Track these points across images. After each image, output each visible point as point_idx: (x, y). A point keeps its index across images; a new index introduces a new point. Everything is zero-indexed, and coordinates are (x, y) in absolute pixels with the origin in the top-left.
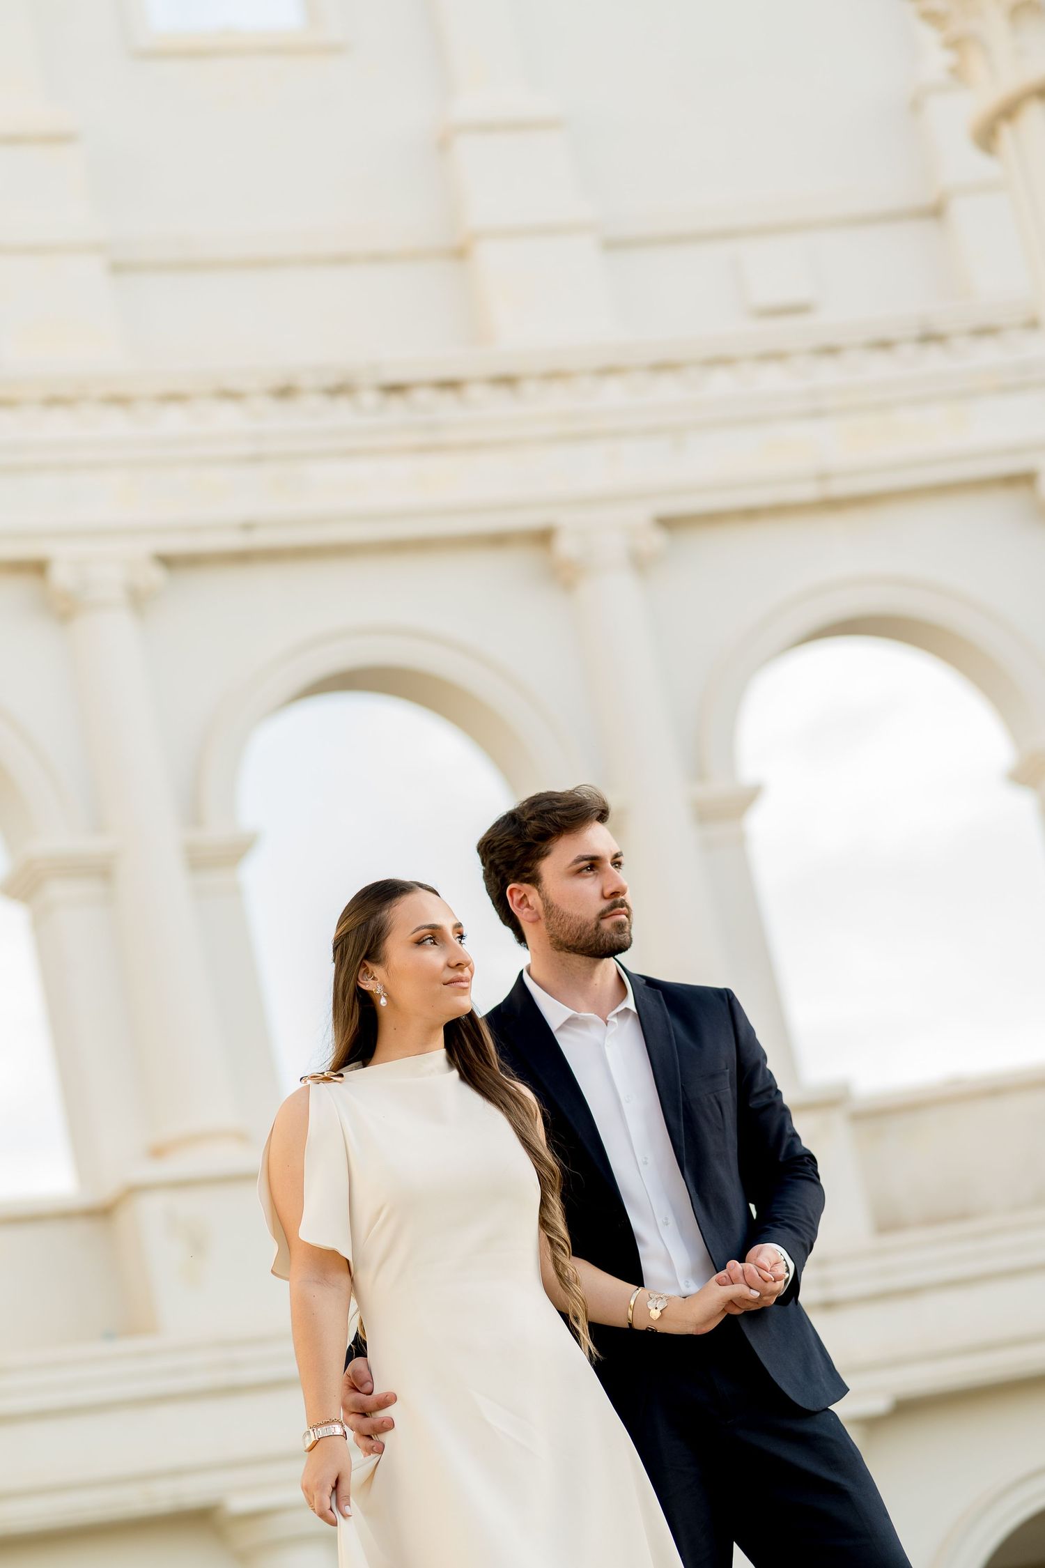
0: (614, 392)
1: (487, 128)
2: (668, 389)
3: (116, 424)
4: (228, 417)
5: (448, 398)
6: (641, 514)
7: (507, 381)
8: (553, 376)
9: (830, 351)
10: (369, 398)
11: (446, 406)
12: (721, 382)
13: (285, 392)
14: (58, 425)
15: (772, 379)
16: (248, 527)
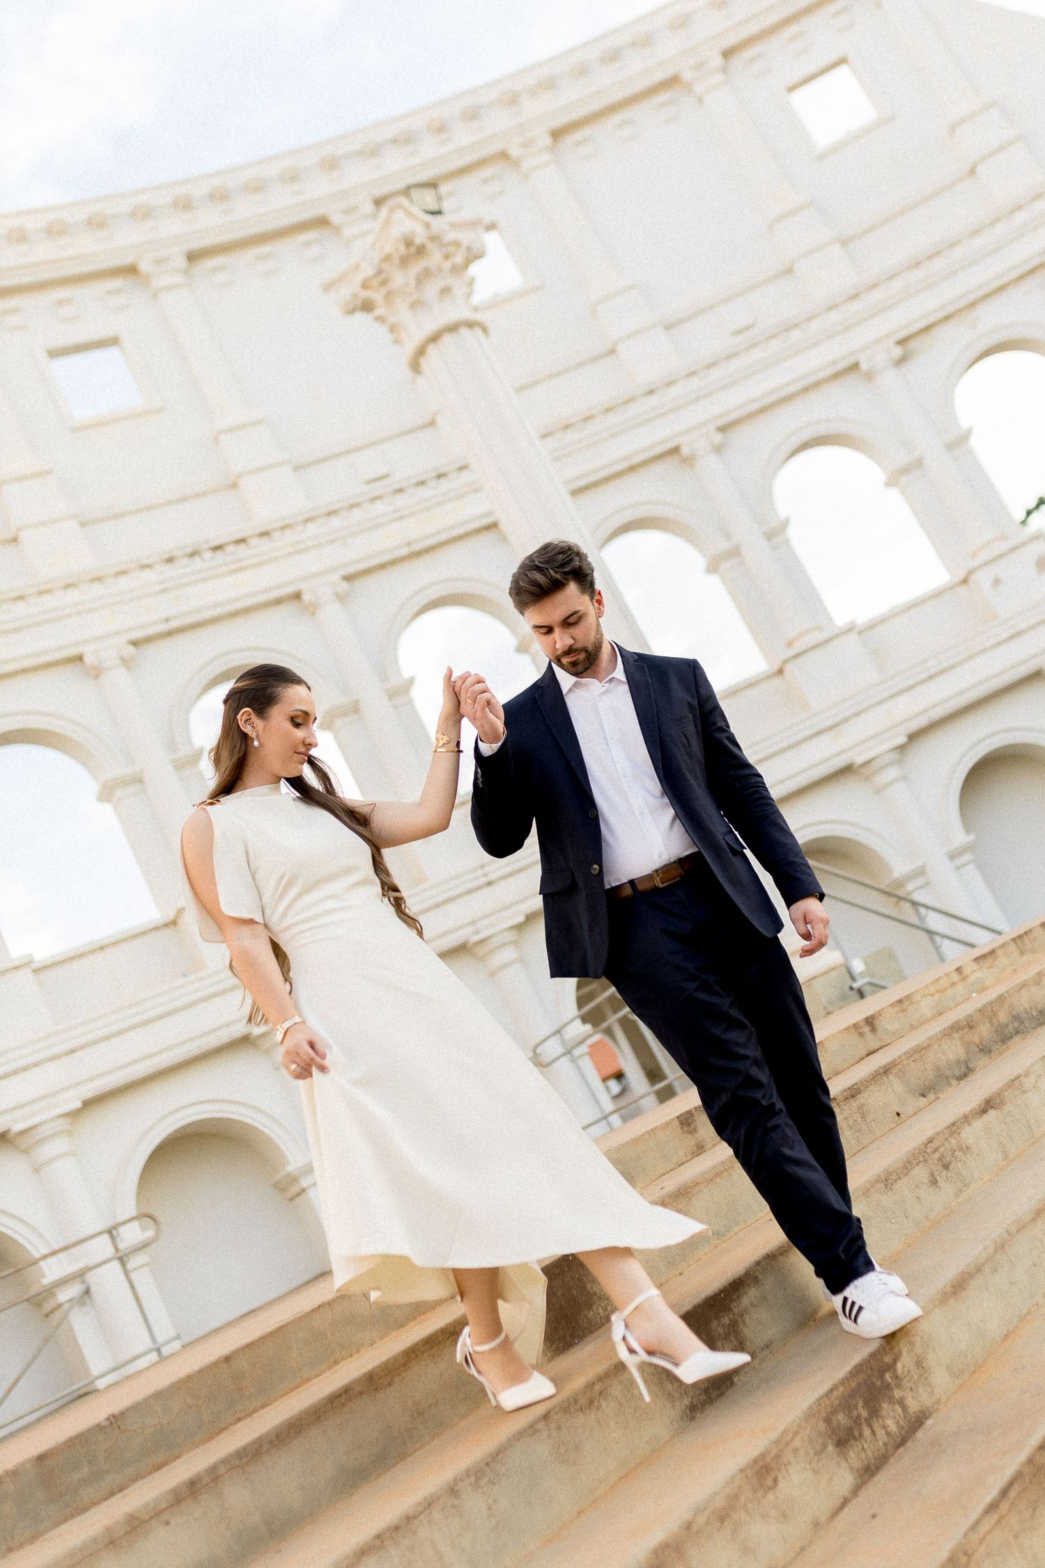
0: (312, 528)
1: (231, 430)
2: (335, 522)
3: (98, 589)
4: (148, 575)
5: (242, 546)
6: (335, 577)
7: (266, 534)
8: (284, 528)
9: (400, 490)
10: (208, 555)
11: (242, 551)
12: (357, 514)
13: (170, 560)
14: (73, 595)
15: (379, 507)
16: (167, 620)
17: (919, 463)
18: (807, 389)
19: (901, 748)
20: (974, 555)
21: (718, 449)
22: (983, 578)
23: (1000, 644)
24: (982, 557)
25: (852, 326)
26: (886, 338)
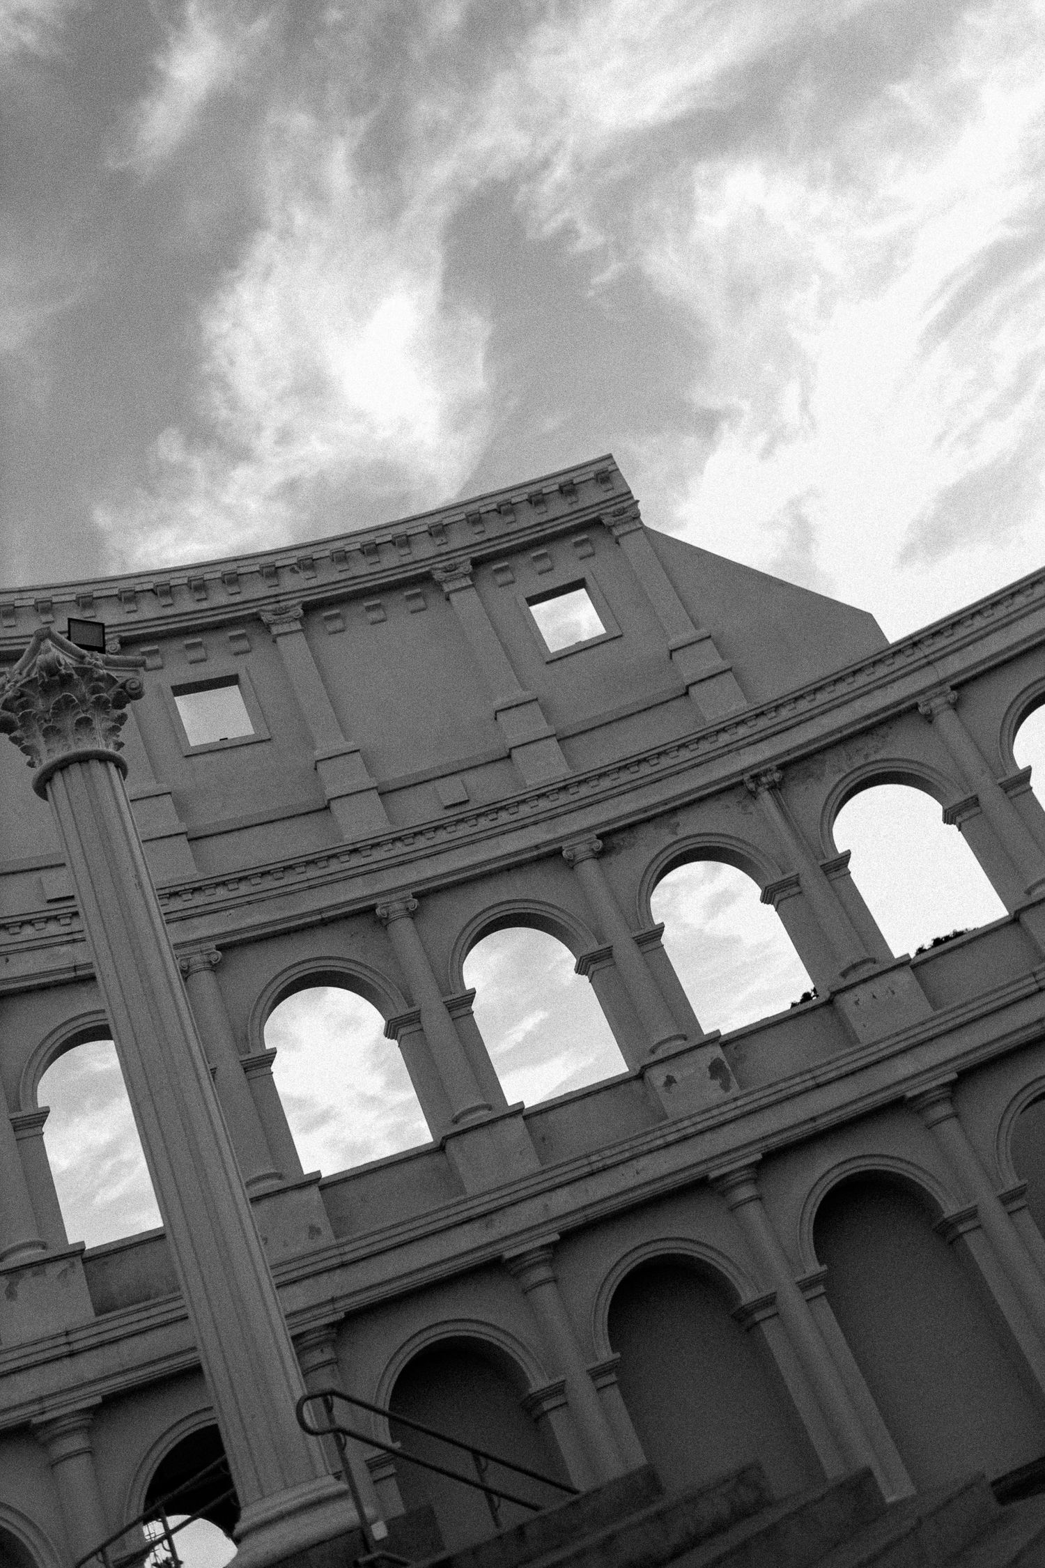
12: (26, 932)
17: (607, 954)
18: (508, 869)
19: (553, 1247)
20: (653, 1051)
21: (413, 915)
22: (657, 1076)
23: (667, 1145)
24: (660, 1054)
25: (558, 815)
26: (589, 830)
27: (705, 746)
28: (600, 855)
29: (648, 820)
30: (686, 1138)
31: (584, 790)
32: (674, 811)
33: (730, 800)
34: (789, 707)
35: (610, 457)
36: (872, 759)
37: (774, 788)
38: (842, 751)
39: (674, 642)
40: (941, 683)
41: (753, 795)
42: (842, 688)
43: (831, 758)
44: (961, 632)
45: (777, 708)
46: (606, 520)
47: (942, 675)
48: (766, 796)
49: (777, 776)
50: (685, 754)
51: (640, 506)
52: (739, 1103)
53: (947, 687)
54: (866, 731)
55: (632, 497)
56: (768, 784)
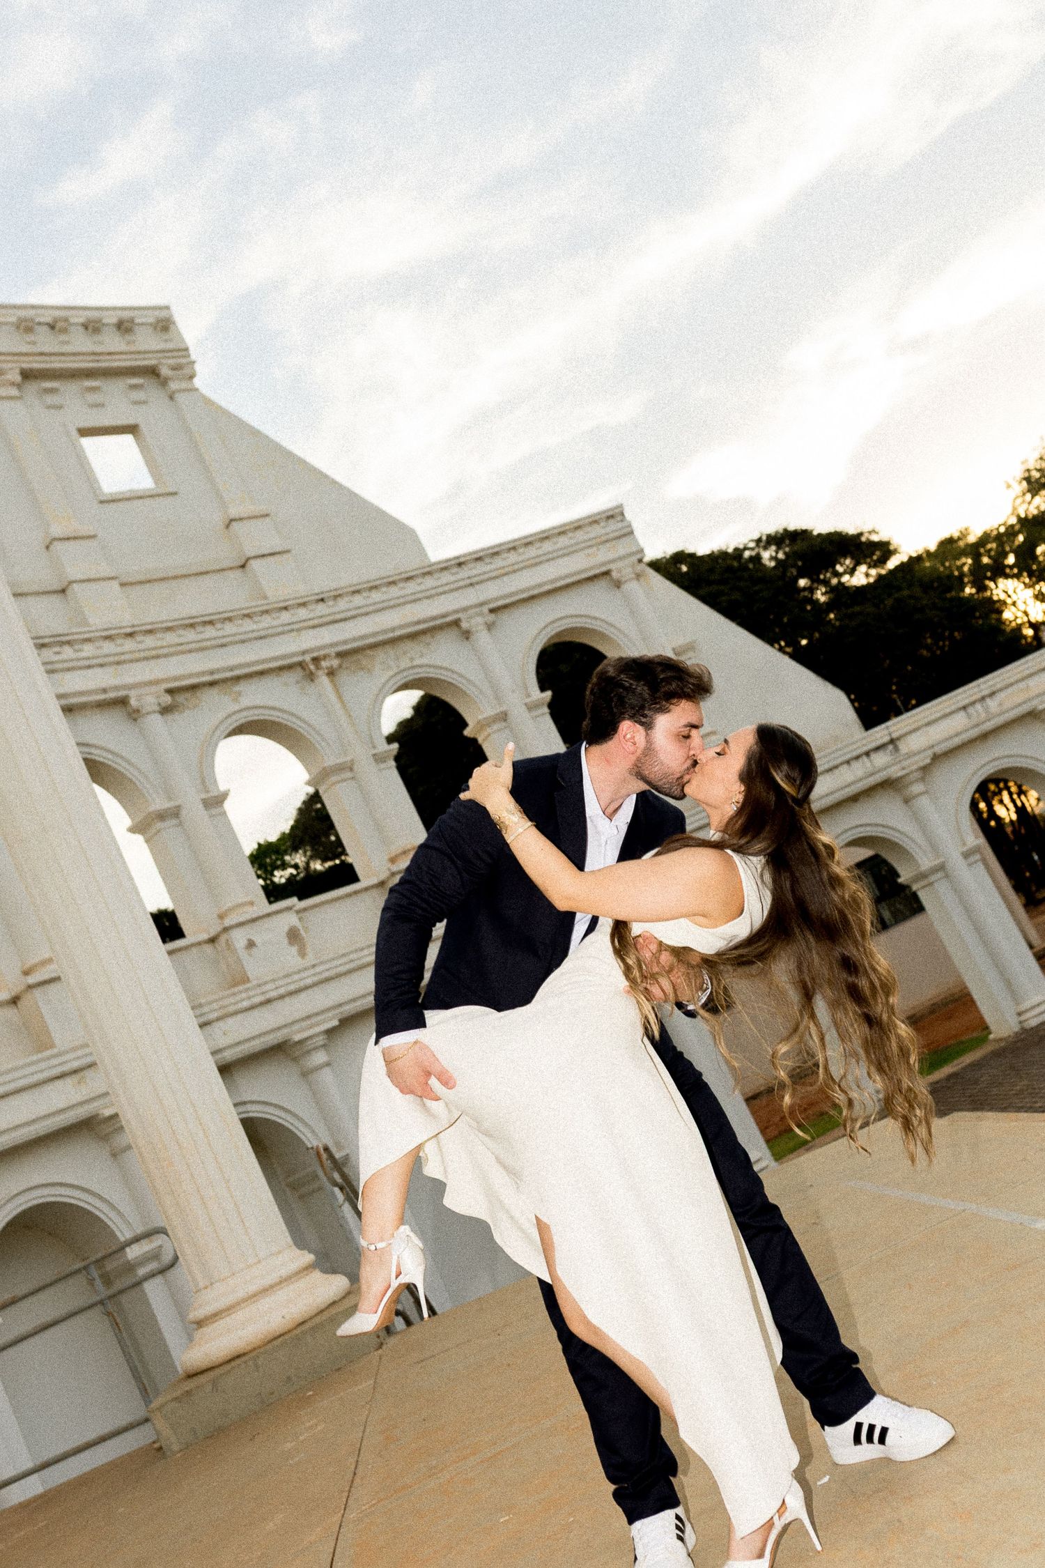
17: (175, 813)
18: (70, 709)
20: (223, 916)
22: (239, 938)
23: (251, 1008)
24: (234, 918)
25: (124, 662)
26: (157, 682)
27: (266, 621)
28: (165, 710)
29: (212, 684)
30: (269, 1001)
31: (149, 641)
32: (238, 679)
33: (292, 677)
34: (346, 599)
35: (167, 308)
36: (417, 662)
37: (331, 673)
38: (391, 651)
39: (234, 512)
40: (482, 604)
41: (311, 677)
42: (394, 591)
43: (380, 655)
44: (498, 562)
45: (336, 597)
46: (165, 371)
47: (482, 598)
48: (324, 680)
49: (335, 663)
50: (248, 625)
51: (197, 367)
52: (318, 969)
53: (485, 609)
54: (413, 636)
55: (189, 356)
56: (327, 668)
